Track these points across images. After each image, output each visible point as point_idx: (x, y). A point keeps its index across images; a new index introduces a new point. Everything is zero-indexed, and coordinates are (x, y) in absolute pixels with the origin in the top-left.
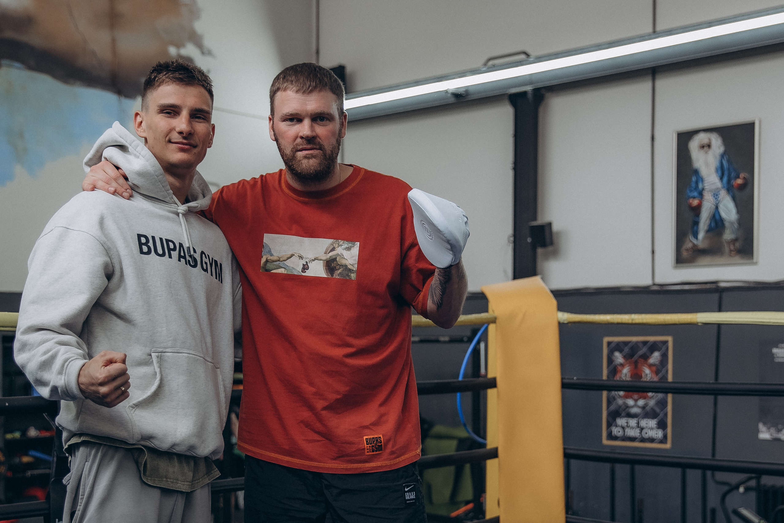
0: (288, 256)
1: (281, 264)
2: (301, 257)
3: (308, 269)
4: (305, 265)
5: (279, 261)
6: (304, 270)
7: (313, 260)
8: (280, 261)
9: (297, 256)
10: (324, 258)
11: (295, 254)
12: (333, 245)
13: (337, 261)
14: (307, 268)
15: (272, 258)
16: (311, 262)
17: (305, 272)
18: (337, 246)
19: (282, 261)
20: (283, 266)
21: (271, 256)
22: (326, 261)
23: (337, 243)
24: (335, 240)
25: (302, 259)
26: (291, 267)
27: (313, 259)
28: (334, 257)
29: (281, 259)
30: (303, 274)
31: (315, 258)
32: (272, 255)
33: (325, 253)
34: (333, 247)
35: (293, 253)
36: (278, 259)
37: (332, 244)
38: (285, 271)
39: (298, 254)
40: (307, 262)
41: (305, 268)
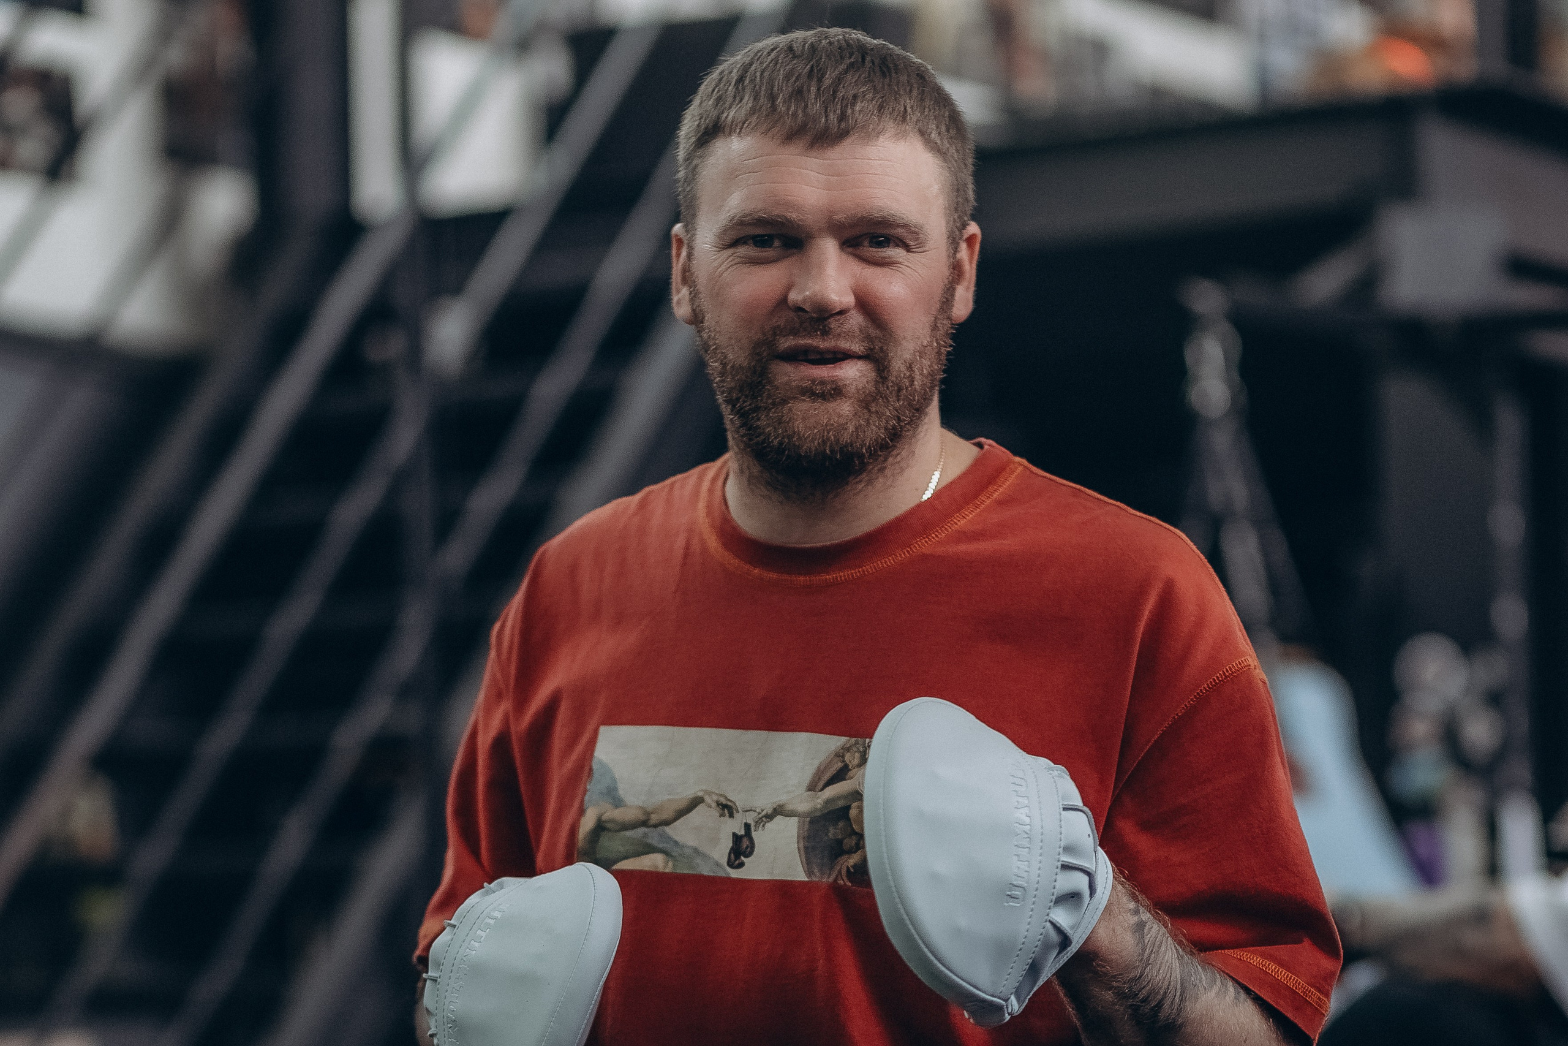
0: (682, 805)
1: (654, 840)
2: (727, 809)
3: (750, 851)
4: (742, 836)
5: (644, 823)
6: (737, 857)
7: (770, 817)
8: (648, 826)
9: (714, 805)
10: (804, 807)
11: (707, 799)
12: (843, 756)
13: (848, 819)
14: (747, 847)
15: (618, 814)
16: (763, 826)
17: (742, 865)
18: (856, 761)
19: (655, 826)
20: (661, 846)
21: (617, 807)
22: (808, 819)
23: (856, 752)
24: (853, 740)
25: (731, 816)
26: (688, 847)
27: (770, 811)
28: (841, 803)
29: (653, 816)
30: (734, 874)
31: (775, 809)
32: (618, 803)
33: (811, 788)
34: (840, 765)
35: (700, 794)
36: (642, 817)
37: (839, 755)
38: (666, 863)
39: (715, 798)
40: (747, 826)
41: (742, 847)
